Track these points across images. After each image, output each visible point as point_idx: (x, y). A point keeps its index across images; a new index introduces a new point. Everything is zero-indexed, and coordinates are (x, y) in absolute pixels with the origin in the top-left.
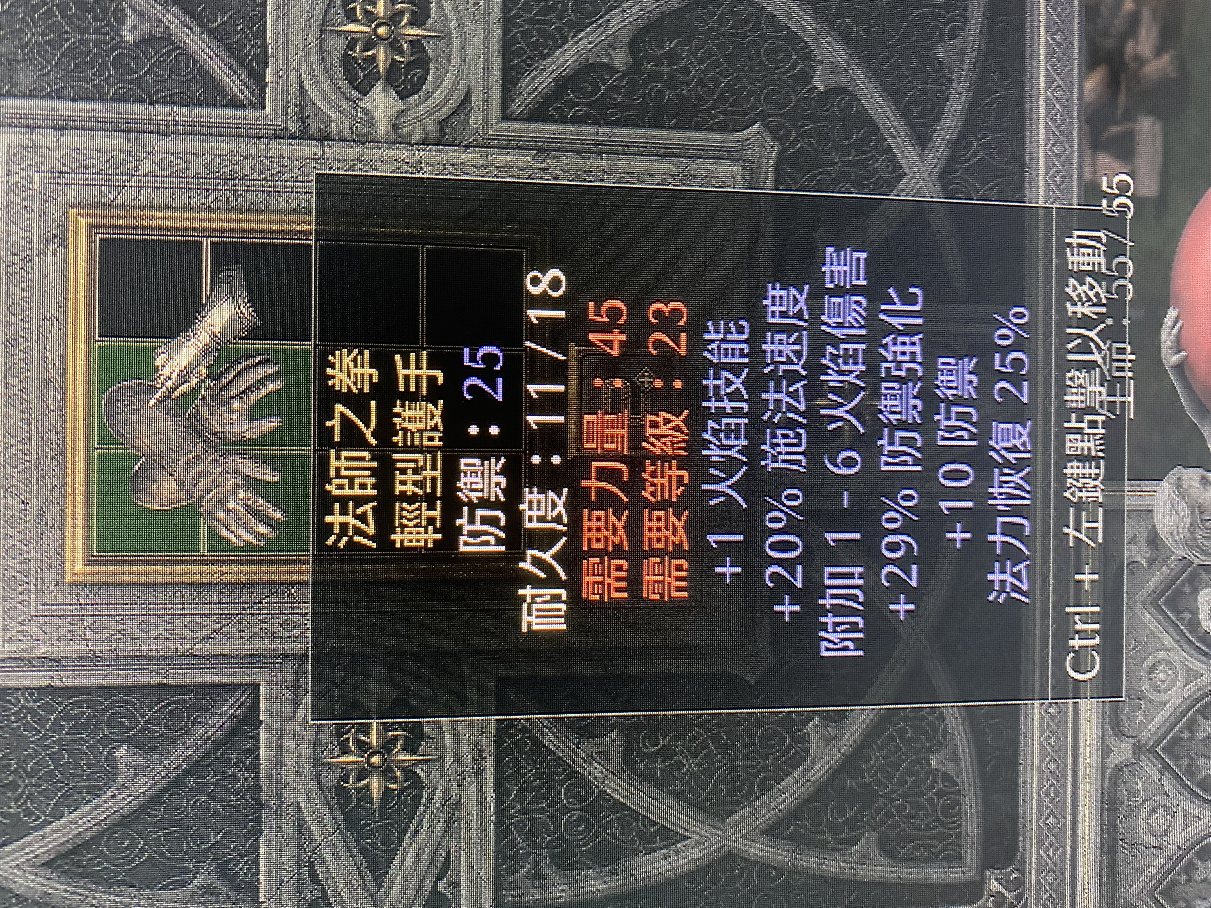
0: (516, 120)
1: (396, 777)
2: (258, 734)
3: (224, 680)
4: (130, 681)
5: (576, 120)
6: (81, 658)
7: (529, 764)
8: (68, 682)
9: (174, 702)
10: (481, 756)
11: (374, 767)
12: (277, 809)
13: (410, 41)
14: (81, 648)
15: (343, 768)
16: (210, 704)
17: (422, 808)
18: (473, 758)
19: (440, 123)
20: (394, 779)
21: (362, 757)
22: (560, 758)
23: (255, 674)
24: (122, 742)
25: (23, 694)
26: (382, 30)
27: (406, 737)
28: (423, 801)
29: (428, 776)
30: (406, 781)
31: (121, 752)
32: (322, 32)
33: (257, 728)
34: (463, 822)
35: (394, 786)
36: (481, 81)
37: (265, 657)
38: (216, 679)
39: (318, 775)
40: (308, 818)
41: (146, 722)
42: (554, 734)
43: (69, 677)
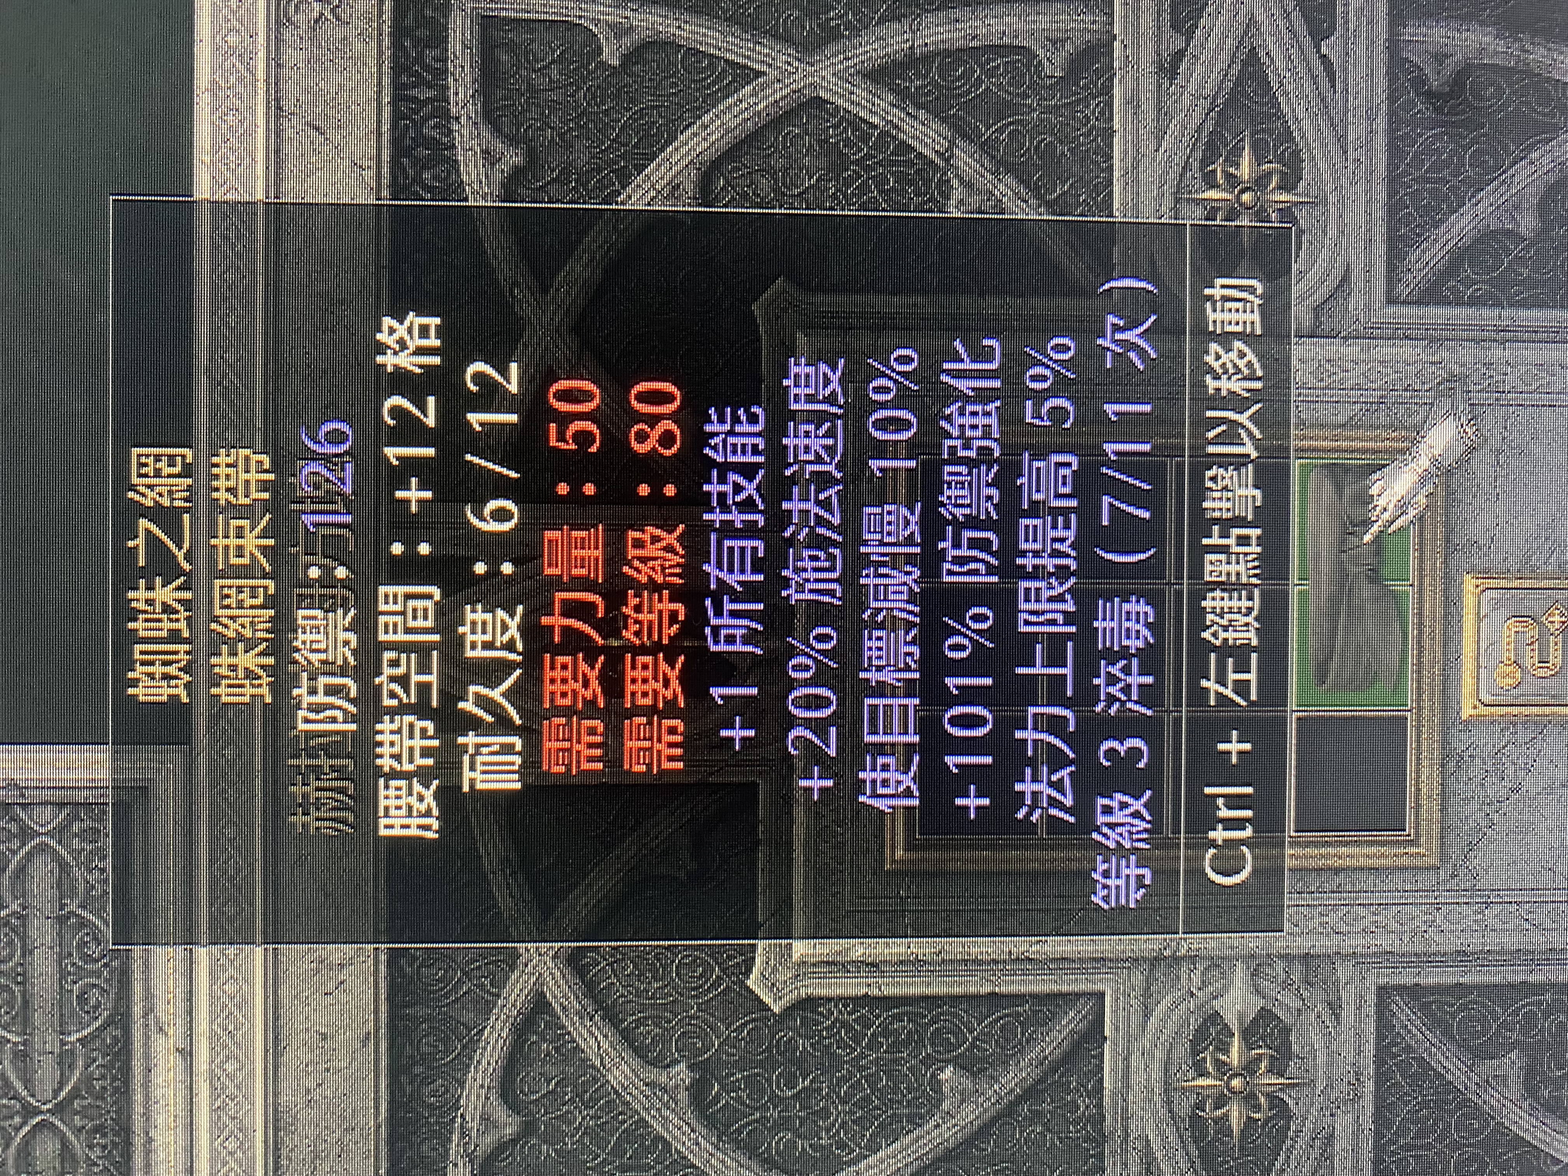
0: (1404, 303)
1: (1260, 1105)
2: (1102, 1054)
3: (1065, 988)
4: (958, 990)
5: (1473, 302)
6: (901, 962)
7: (1414, 1091)
8: (887, 991)
9: (1007, 1015)
10: (1358, 1080)
11: (1234, 1093)
12: (1122, 1142)
13: (1280, 210)
14: (903, 950)
15: (1198, 1094)
16: (1047, 1017)
17: (1289, 1142)
18: (1349, 1082)
19: (1315, 309)
20: (1257, 1108)
21: (1221, 1080)
22: (1451, 1083)
23: (1101, 981)
24: (947, 1062)
25: (836, 1006)
26: (1246, 197)
27: (1272, 1056)
28: (1291, 1134)
29: (1297, 1104)
30: (1270, 1110)
31: (947, 1073)
32: (1177, 201)
33: (1101, 1046)
34: (1336, 1159)
35: (1257, 1116)
36: (1362, 256)
37: (1111, 960)
38: (1055, 988)
39: (1169, 1102)
40: (1159, 1155)
41: (976, 1039)
42: (1443, 1055)
43: (888, 985)
